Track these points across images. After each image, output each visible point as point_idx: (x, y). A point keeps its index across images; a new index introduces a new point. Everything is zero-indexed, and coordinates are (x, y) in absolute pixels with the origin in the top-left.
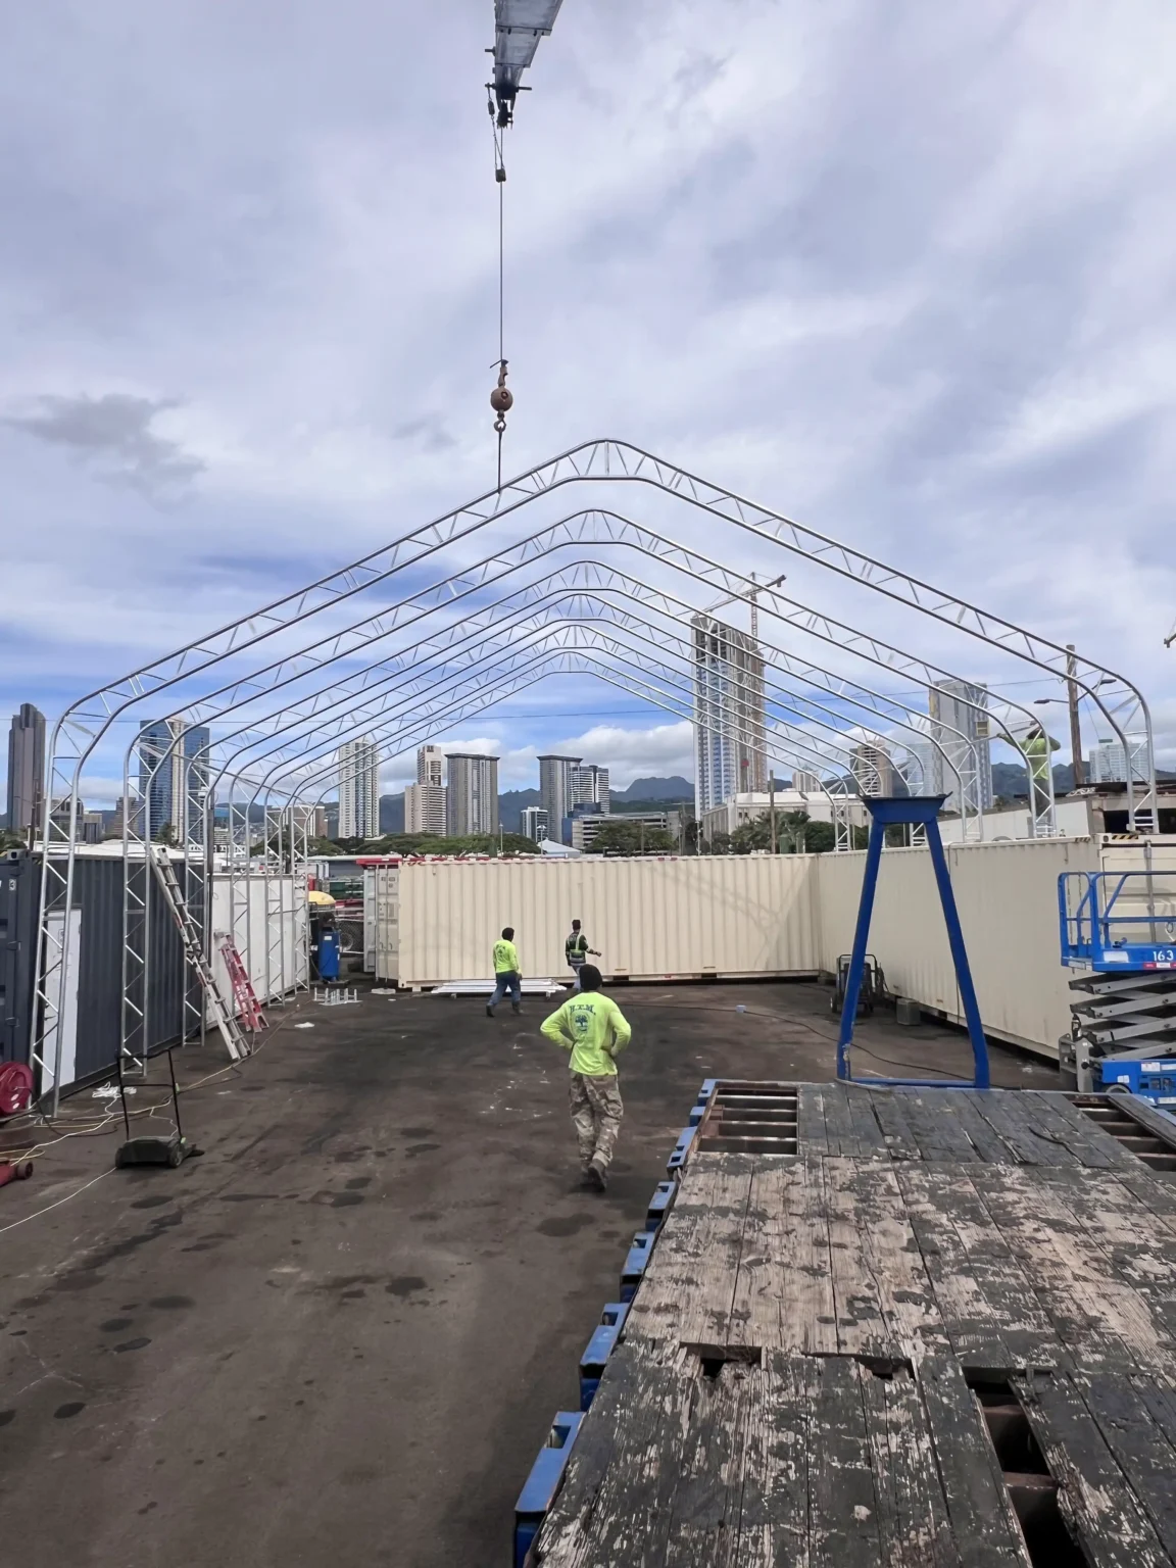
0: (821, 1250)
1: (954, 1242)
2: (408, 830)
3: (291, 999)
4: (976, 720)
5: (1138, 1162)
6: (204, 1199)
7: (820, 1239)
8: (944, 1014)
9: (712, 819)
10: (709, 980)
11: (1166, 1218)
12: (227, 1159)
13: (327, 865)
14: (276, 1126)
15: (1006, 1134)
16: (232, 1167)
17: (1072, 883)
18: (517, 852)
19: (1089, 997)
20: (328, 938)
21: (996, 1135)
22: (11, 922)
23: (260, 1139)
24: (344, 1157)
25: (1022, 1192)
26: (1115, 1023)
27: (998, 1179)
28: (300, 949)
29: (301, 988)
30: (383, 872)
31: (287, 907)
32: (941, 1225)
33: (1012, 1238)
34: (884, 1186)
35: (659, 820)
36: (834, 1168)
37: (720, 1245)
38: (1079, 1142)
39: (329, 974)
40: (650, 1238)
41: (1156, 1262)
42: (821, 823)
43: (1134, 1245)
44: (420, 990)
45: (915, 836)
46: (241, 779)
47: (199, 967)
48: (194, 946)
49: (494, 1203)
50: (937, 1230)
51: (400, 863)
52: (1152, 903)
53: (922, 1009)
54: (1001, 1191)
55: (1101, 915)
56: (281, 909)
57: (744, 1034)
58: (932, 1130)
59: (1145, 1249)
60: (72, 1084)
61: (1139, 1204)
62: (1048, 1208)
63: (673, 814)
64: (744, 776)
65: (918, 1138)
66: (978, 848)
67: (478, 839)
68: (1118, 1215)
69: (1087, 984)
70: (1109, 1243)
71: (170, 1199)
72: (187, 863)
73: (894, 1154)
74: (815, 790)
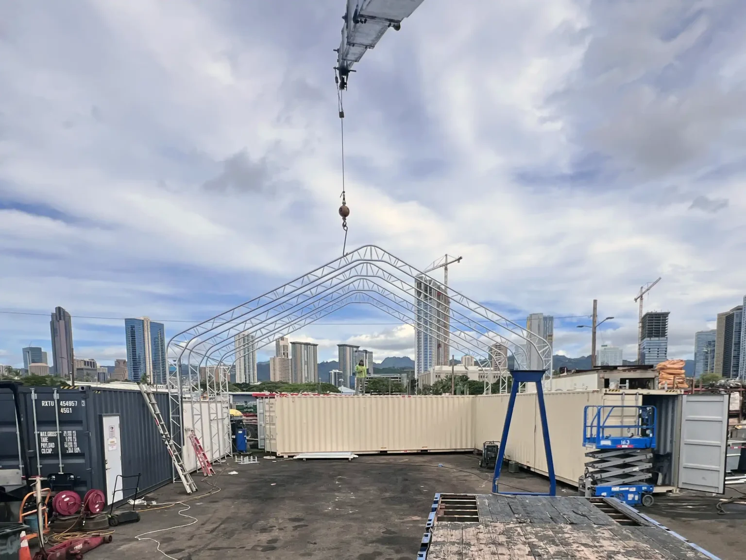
0: (494, 556)
1: (546, 552)
2: (272, 380)
3: (224, 461)
4: (548, 334)
5: (615, 522)
6: (200, 550)
7: (494, 552)
8: (529, 467)
9: (423, 378)
10: (424, 453)
11: (626, 542)
12: (207, 532)
13: (231, 397)
14: (228, 518)
15: (564, 513)
16: (210, 536)
17: (590, 410)
18: (328, 392)
19: (592, 460)
20: (240, 432)
21: (560, 513)
22: (84, 422)
23: (221, 524)
24: (264, 530)
25: (572, 534)
26: (602, 471)
27: (562, 530)
28: (226, 437)
29: (228, 456)
30: (267, 400)
31: (220, 417)
32: (541, 546)
33: (569, 550)
34: (517, 532)
35: (397, 378)
36: (495, 527)
37: (454, 555)
38: (592, 515)
39: (242, 449)
40: (424, 553)
41: (623, 557)
42: (474, 381)
43: (615, 551)
44: (287, 457)
45: (521, 388)
46: (194, 352)
47: (169, 446)
48: (166, 435)
49: (338, 548)
50: (539, 548)
51: (276, 396)
52: (622, 419)
53: (519, 465)
54: (563, 534)
55: (601, 424)
56: (217, 418)
57: (442, 476)
58: (534, 512)
59: (619, 553)
60: (122, 500)
61: (616, 537)
62: (582, 539)
63: (404, 375)
64: (438, 358)
65: (529, 515)
66: (549, 394)
67: (308, 385)
68: (608, 541)
69: (593, 454)
70: (605, 551)
71: (184, 550)
72: (170, 394)
73: (519, 521)
74: (471, 365)
